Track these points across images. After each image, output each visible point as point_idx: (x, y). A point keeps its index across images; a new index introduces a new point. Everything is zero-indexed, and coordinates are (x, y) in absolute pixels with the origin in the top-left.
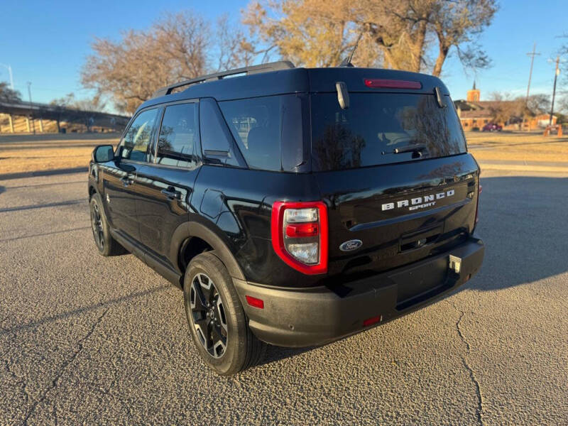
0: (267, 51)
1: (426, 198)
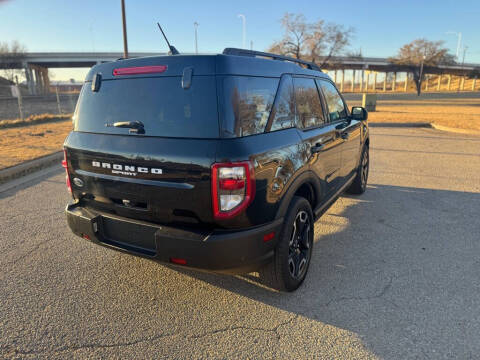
1: (127, 168)
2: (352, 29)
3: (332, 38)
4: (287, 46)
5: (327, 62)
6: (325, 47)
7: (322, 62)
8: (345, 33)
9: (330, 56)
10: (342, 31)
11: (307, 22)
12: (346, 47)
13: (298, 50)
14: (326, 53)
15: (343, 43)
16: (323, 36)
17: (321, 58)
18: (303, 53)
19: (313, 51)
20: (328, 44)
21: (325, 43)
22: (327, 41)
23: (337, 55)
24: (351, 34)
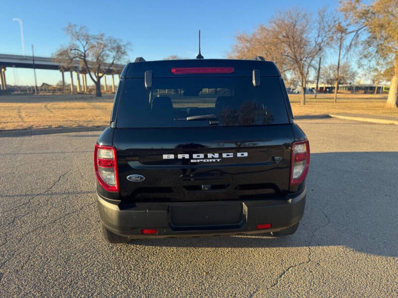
0: (358, 31)
1: (210, 155)
2: (129, 44)
3: (113, 49)
4: (73, 51)
5: (111, 68)
6: (108, 56)
7: (107, 68)
8: (124, 46)
9: (113, 63)
10: (121, 44)
11: (90, 33)
12: (125, 57)
13: (85, 56)
14: (109, 61)
15: (123, 53)
16: (105, 46)
17: (105, 64)
18: (89, 59)
19: (98, 59)
20: (110, 53)
21: (108, 52)
22: (109, 50)
23: (119, 63)
24: (129, 47)
